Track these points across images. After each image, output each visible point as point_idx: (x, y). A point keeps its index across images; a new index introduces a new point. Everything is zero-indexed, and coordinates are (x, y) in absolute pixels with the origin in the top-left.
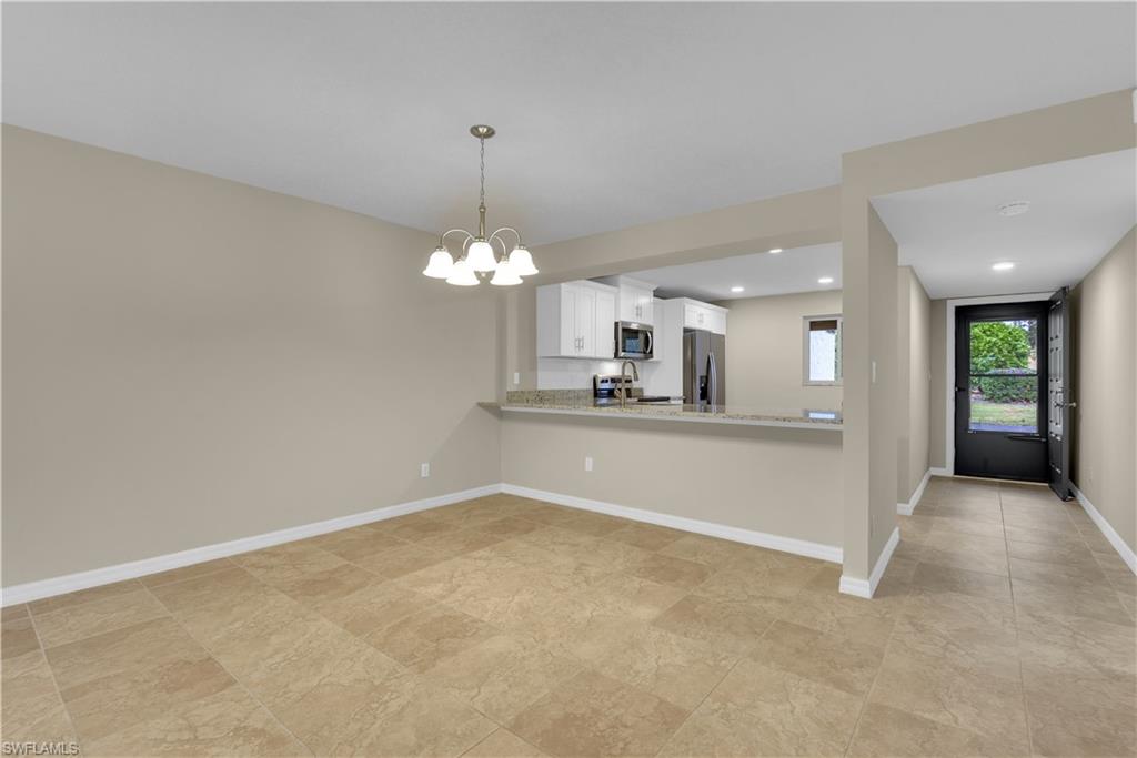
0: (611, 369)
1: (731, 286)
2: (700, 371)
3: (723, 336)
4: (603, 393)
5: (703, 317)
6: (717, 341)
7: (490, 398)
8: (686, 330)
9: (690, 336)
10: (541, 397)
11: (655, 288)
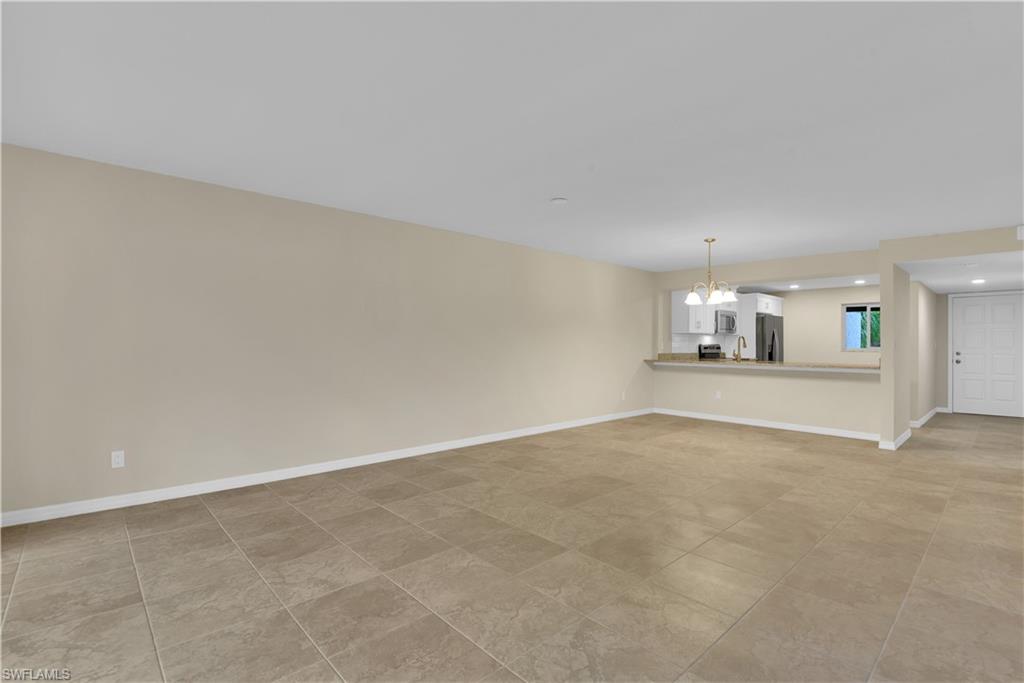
0: (707, 341)
1: (790, 284)
2: (768, 342)
3: (782, 318)
4: (708, 354)
5: (768, 305)
6: (778, 321)
7: (649, 358)
8: (757, 314)
9: (761, 319)
10: (675, 357)
11: (737, 287)
